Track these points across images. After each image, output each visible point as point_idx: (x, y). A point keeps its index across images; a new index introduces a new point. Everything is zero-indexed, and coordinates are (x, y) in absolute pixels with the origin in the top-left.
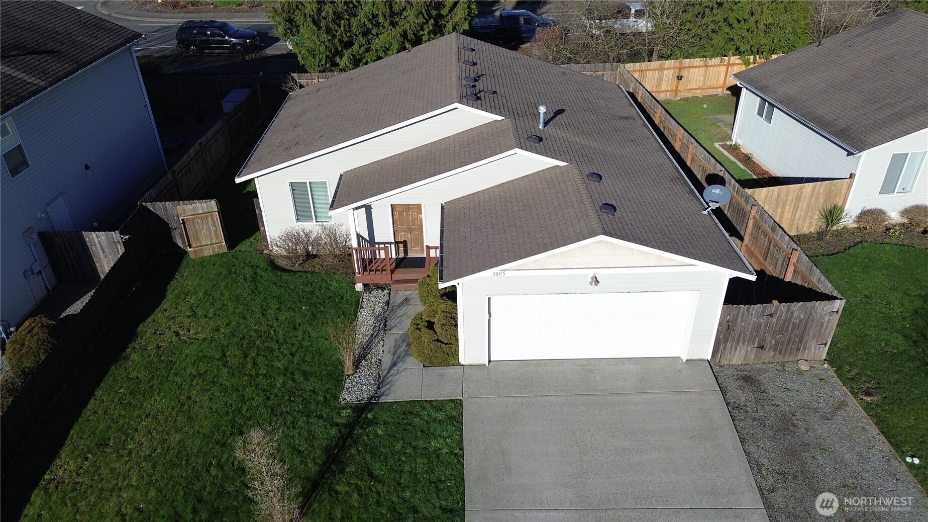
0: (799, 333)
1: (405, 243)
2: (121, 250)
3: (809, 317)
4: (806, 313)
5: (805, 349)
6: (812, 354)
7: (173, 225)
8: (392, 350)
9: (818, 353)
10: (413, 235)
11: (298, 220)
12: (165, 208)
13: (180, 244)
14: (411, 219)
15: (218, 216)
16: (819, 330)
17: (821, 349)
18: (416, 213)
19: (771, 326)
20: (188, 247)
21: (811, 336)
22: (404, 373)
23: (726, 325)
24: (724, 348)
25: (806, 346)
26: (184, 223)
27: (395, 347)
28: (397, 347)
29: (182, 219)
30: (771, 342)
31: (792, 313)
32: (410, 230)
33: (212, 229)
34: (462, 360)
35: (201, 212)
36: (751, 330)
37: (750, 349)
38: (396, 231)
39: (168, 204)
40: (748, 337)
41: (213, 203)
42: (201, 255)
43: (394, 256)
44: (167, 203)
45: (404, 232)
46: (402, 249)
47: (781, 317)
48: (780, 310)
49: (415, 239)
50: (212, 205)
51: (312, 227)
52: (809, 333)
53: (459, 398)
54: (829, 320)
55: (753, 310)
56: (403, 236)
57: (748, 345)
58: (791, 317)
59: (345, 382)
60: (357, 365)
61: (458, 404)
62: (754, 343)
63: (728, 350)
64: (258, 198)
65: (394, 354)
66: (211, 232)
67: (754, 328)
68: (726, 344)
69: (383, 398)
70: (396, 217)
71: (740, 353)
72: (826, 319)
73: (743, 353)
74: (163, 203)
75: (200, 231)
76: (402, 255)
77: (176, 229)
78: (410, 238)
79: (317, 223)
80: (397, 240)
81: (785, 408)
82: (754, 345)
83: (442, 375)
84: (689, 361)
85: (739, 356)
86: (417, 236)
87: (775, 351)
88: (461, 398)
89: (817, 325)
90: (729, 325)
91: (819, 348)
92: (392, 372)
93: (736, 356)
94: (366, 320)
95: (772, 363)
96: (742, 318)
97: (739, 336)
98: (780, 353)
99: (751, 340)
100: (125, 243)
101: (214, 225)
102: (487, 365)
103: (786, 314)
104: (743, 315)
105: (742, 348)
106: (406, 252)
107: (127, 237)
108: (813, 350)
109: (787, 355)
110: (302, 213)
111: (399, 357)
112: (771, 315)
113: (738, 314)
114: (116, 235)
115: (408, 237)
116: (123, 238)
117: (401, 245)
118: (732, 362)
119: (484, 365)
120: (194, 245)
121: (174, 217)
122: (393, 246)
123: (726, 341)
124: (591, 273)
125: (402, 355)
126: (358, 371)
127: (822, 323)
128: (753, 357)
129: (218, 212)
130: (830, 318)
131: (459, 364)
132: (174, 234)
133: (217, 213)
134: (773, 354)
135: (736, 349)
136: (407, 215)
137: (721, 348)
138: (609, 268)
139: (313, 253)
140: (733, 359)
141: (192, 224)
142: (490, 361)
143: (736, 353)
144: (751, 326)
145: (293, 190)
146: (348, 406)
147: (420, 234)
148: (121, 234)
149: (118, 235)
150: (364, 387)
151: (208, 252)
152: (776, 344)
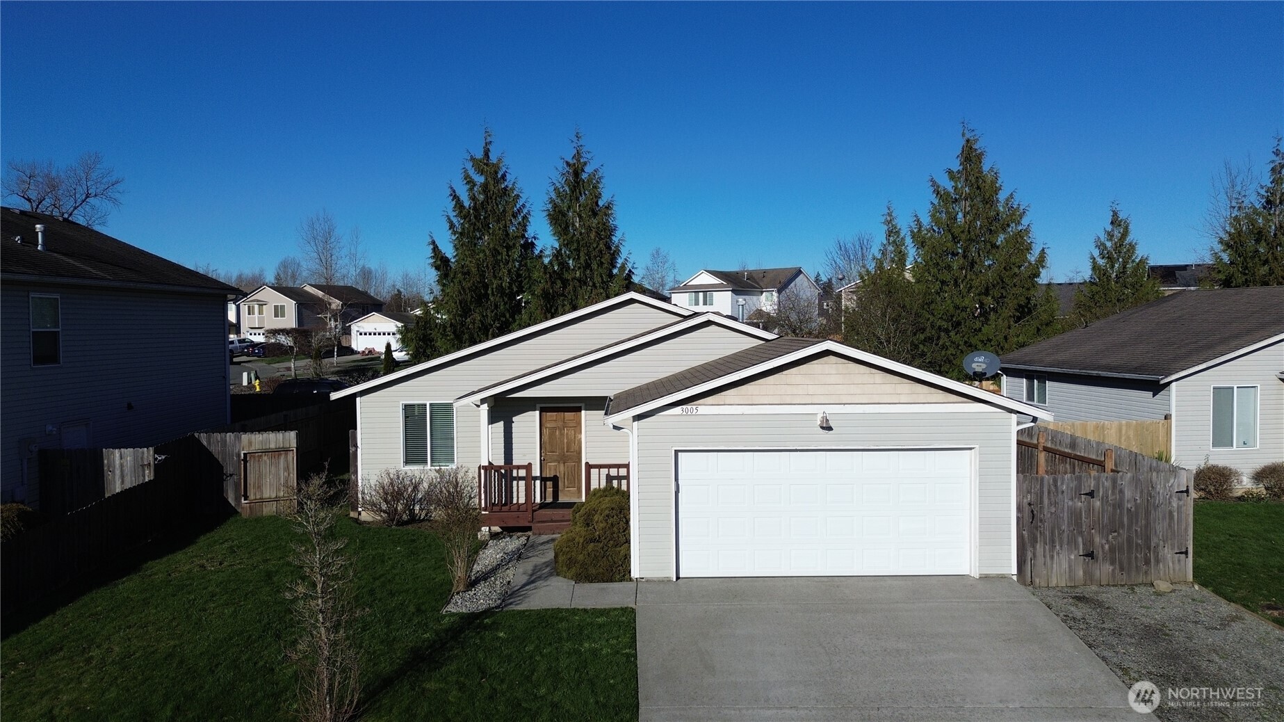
0: (1141, 530)
1: (555, 480)
2: (149, 476)
3: (1148, 500)
4: (1142, 492)
5: (1157, 561)
6: (1171, 572)
7: (229, 469)
8: (530, 572)
9: (1180, 569)
10: (568, 468)
11: (407, 462)
12: (224, 442)
13: (231, 501)
14: (566, 441)
15: (295, 454)
16: (1170, 526)
17: (1182, 563)
18: (573, 432)
19: (1097, 516)
20: (243, 498)
21: (1161, 538)
22: (544, 588)
23: (1027, 509)
24: (1034, 554)
25: (1158, 555)
26: (245, 460)
27: (533, 570)
28: (536, 569)
29: (244, 454)
30: (1103, 547)
31: (1121, 492)
32: (563, 459)
33: (282, 474)
34: (635, 573)
35: (273, 446)
36: (1068, 522)
37: (1073, 557)
38: (544, 460)
39: (230, 436)
40: (1065, 535)
41: (292, 435)
42: (259, 514)
43: (538, 500)
44: (228, 434)
45: (554, 461)
46: (550, 490)
47: (1107, 497)
48: (1103, 486)
49: (570, 473)
50: (290, 438)
51: (425, 473)
52: (1155, 532)
53: (630, 606)
54: (1179, 507)
55: (1062, 484)
56: (553, 468)
57: (1070, 551)
58: (1122, 499)
59: (451, 598)
60: (472, 584)
61: (629, 613)
62: (1077, 547)
63: (1040, 560)
64: (356, 429)
65: (532, 575)
66: (280, 479)
67: (1072, 521)
68: (1034, 547)
69: (511, 606)
70: (546, 438)
71: (1060, 565)
72: (1175, 505)
73: (1065, 565)
74: (223, 434)
75: (265, 476)
76: (549, 500)
77: (231, 475)
78: (563, 473)
79: (433, 468)
80: (544, 476)
81: (1146, 621)
82: (1079, 552)
83: (603, 589)
84: (985, 578)
85: (1060, 571)
86: (573, 468)
87: (1113, 563)
88: (634, 606)
89: (1164, 518)
90: (1032, 511)
91: (1179, 561)
92: (527, 587)
93: (1054, 570)
94: (489, 556)
95: (1113, 586)
96: (1049, 499)
97: (1053, 533)
98: (1122, 569)
99: (1072, 543)
100: (158, 468)
101: (287, 469)
102: (675, 580)
103: (1113, 493)
104: (1049, 493)
105: (1061, 556)
106: (556, 494)
107: (163, 457)
108: (1171, 564)
109: (1133, 574)
110: (414, 454)
111: (539, 577)
112: (1091, 494)
113: (1042, 492)
114: (148, 454)
115: (561, 470)
116: (156, 459)
117: (549, 484)
118: (1052, 581)
119: (669, 581)
120: (252, 497)
121: (233, 456)
122: (538, 483)
123: (1034, 541)
124: (819, 411)
125: (544, 576)
126: (473, 589)
127: (1171, 513)
128: (1081, 573)
129: (297, 448)
130: (1181, 503)
131: (631, 580)
132: (227, 486)
133: (295, 449)
134: (1111, 568)
135: (1052, 557)
136: (562, 434)
137: (1029, 555)
138: (844, 404)
139: (420, 517)
140: (1051, 577)
141: (257, 465)
142: (678, 578)
143: (1055, 566)
144: (1066, 514)
145: (406, 417)
146: (453, 615)
147: (578, 466)
148: (155, 452)
149: (152, 452)
150: (482, 601)
151: (269, 510)
152: (1112, 549)
